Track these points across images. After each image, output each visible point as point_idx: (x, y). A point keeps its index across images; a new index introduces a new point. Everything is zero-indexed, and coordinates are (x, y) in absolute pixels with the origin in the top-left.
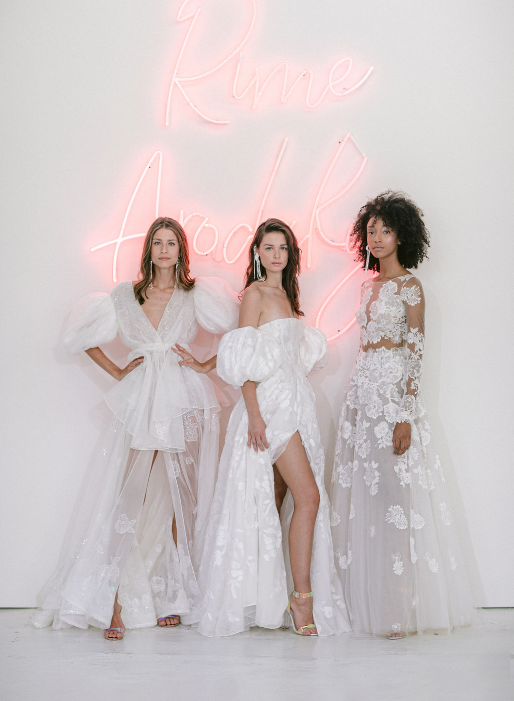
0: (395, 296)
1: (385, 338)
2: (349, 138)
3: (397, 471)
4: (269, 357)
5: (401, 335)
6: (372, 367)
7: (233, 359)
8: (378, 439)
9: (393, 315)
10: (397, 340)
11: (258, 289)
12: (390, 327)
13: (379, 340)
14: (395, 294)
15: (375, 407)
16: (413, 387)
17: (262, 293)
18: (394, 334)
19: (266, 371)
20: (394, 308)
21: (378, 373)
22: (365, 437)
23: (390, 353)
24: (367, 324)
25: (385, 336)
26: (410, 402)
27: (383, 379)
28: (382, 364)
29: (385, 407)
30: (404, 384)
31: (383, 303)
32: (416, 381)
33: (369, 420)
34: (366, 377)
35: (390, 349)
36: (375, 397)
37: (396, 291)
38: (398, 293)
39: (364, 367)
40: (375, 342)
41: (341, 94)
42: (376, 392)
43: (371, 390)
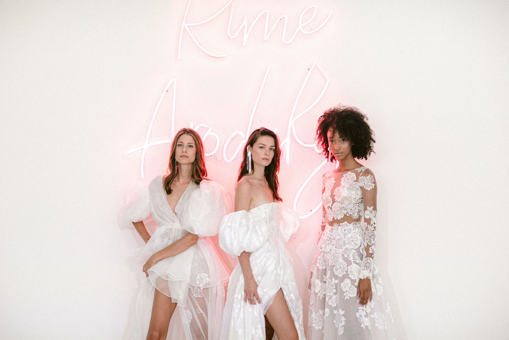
0: (355, 183)
1: (347, 215)
2: (316, 65)
3: (358, 316)
4: (260, 233)
5: (359, 212)
6: (338, 237)
7: (233, 236)
8: (344, 292)
9: (353, 197)
10: (356, 216)
11: (248, 181)
12: (351, 206)
13: (342, 217)
14: (355, 181)
15: (341, 267)
16: (371, 252)
17: (251, 184)
18: (354, 211)
19: (258, 244)
20: (354, 192)
21: (343, 242)
22: (335, 291)
23: (351, 226)
24: (332, 205)
25: (347, 213)
26: (369, 263)
27: (347, 246)
28: (345, 235)
29: (348, 267)
30: (362, 249)
31: (345, 189)
32: (373, 247)
33: (336, 277)
34: (333, 245)
35: (350, 223)
36: (341, 260)
37: (355, 179)
38: (357, 181)
39: (330, 237)
40: (339, 218)
41: (309, 33)
42: (341, 256)
43: (337, 255)
